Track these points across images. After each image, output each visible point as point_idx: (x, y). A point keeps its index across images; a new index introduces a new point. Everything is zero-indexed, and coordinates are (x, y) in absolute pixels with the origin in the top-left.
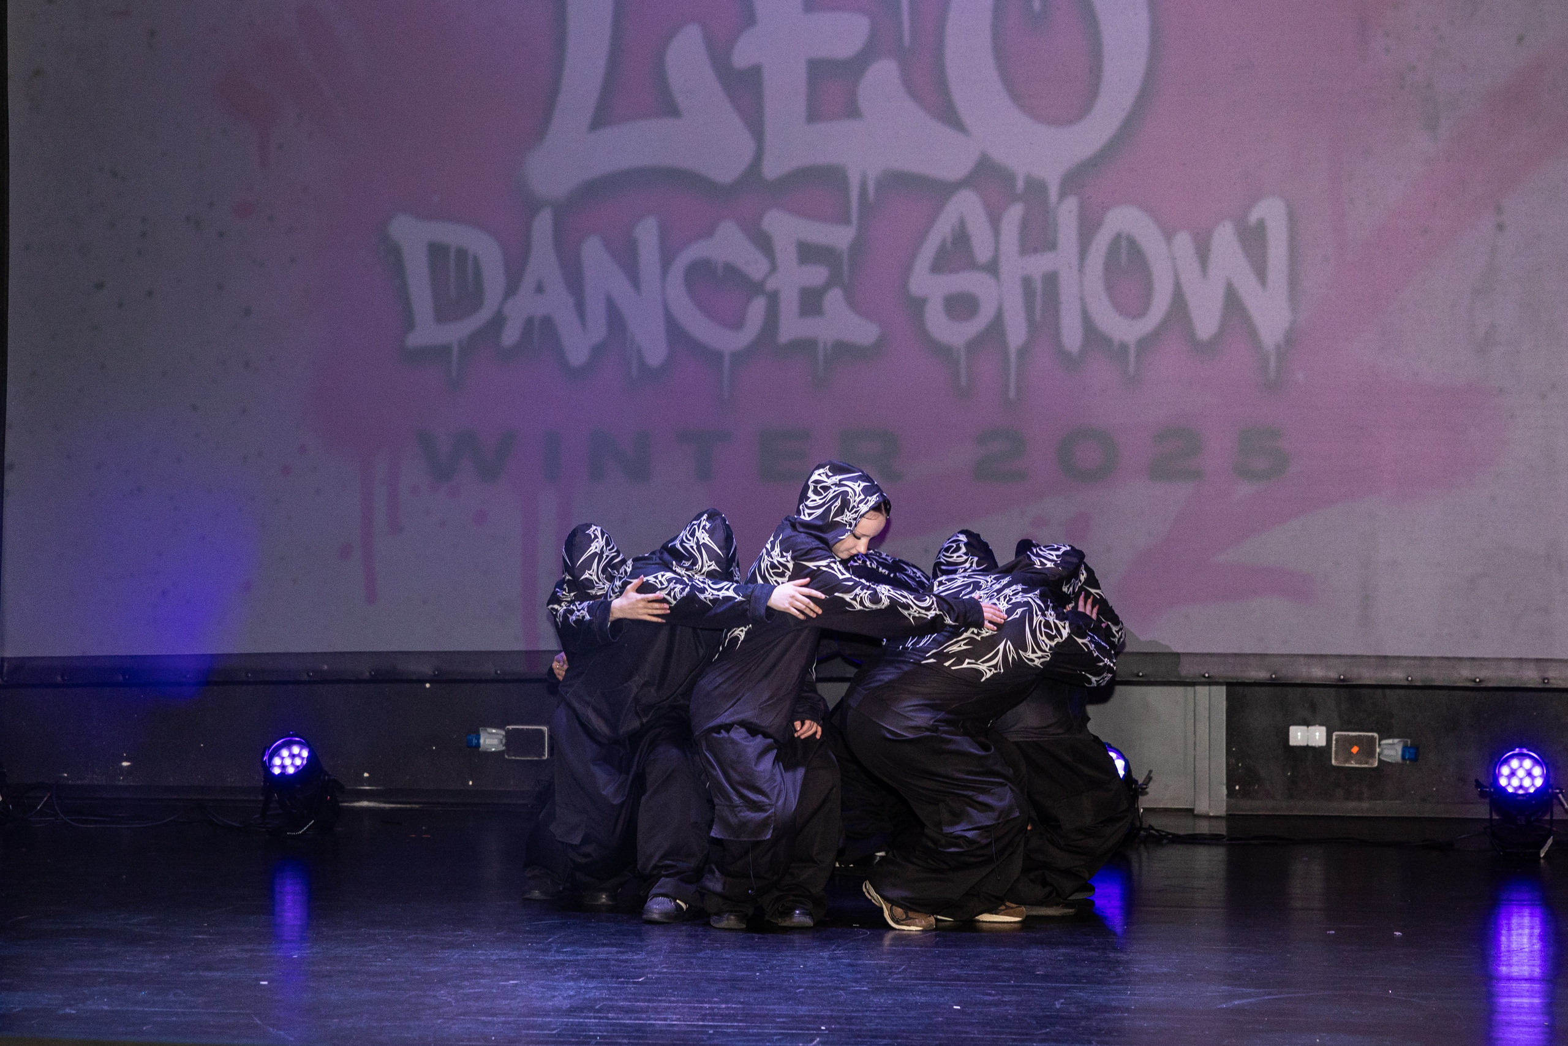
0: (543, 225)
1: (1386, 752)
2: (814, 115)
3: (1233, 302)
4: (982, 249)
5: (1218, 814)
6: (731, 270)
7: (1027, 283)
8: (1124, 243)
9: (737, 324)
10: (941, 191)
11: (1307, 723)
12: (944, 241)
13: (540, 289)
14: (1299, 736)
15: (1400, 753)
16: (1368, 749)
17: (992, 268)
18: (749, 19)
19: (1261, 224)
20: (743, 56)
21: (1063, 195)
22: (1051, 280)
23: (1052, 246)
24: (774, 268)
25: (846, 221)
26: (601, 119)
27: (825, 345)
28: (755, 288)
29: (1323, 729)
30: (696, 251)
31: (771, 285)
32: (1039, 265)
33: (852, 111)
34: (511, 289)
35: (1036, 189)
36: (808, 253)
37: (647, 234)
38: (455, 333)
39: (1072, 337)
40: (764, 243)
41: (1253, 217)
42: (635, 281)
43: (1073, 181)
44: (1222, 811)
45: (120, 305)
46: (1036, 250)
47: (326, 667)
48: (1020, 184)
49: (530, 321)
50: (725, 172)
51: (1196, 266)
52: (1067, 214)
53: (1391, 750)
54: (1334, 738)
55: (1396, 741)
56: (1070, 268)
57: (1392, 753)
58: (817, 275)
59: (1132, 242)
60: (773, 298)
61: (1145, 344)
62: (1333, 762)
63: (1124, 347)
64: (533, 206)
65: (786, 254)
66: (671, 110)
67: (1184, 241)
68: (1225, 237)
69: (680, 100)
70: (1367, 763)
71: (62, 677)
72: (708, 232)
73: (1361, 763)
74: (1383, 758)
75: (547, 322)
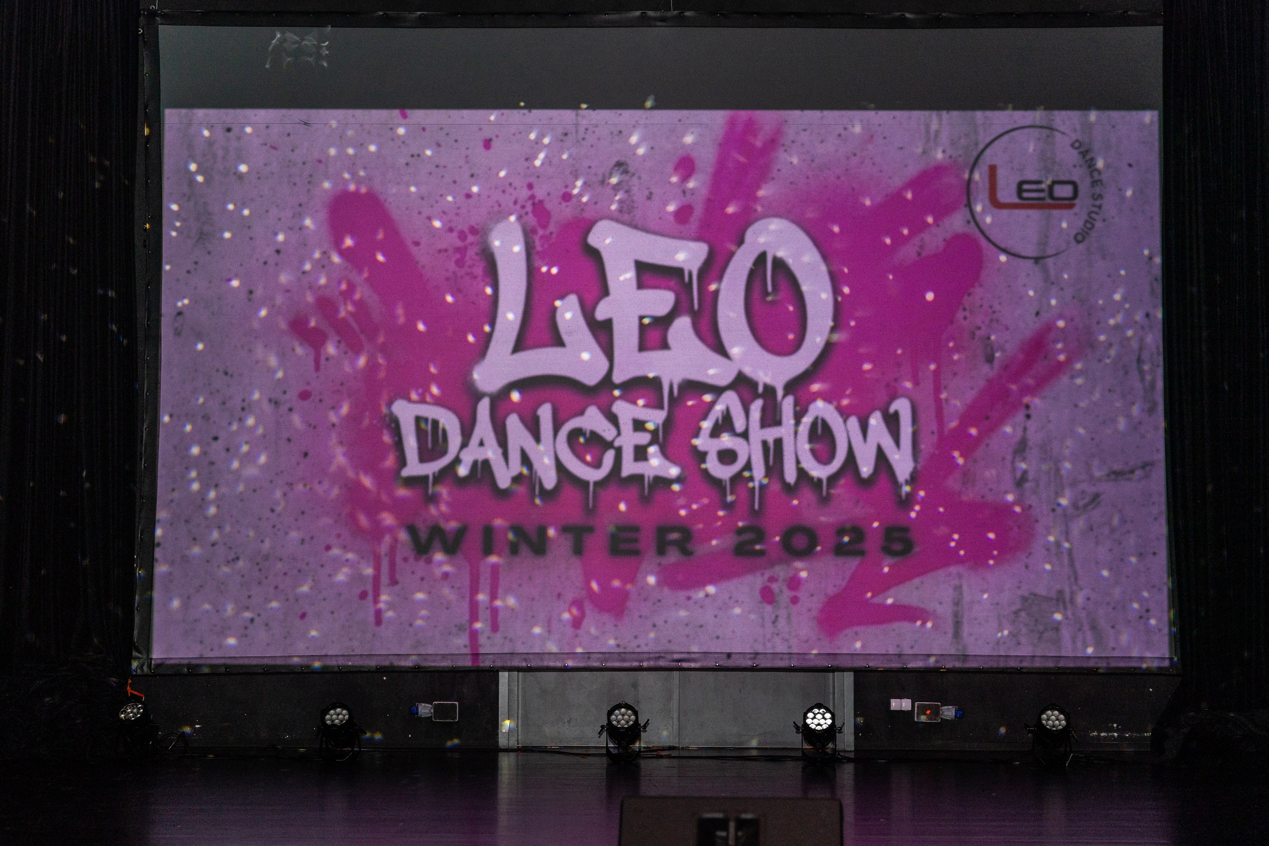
0: (484, 408)
1: (946, 713)
2: (643, 347)
3: (881, 456)
4: (739, 424)
5: (849, 749)
6: (593, 434)
7: (765, 444)
8: (820, 422)
9: (597, 464)
10: (718, 391)
11: (900, 697)
12: (717, 421)
13: (481, 444)
14: (895, 704)
15: (954, 714)
16: (936, 711)
17: (745, 435)
18: (605, 292)
19: (896, 414)
20: (601, 313)
21: (784, 396)
22: (779, 442)
23: (778, 423)
24: (619, 434)
25: (660, 407)
26: (520, 346)
27: (649, 477)
28: (609, 445)
29: (910, 701)
30: (574, 423)
31: (617, 444)
32: (771, 434)
33: (664, 345)
34: (464, 445)
35: (770, 391)
36: (639, 426)
37: (545, 413)
38: (431, 468)
39: (790, 476)
40: (613, 419)
41: (892, 409)
42: (537, 439)
43: (792, 386)
44: (853, 749)
45: (228, 450)
46: (770, 426)
47: (350, 663)
48: (761, 389)
49: (475, 463)
50: (591, 379)
51: (860, 437)
52: (788, 405)
53: (949, 712)
54: (916, 705)
55: (950, 707)
56: (790, 436)
57: (949, 713)
58: (643, 438)
59: (824, 422)
60: (619, 451)
61: (833, 479)
62: (916, 720)
63: (820, 480)
64: (478, 396)
65: (626, 425)
66: (559, 342)
67: (853, 422)
68: (876, 420)
69: (565, 338)
70: (935, 720)
71: (188, 670)
72: (581, 413)
73: (932, 720)
74: (942, 717)
75: (486, 463)
